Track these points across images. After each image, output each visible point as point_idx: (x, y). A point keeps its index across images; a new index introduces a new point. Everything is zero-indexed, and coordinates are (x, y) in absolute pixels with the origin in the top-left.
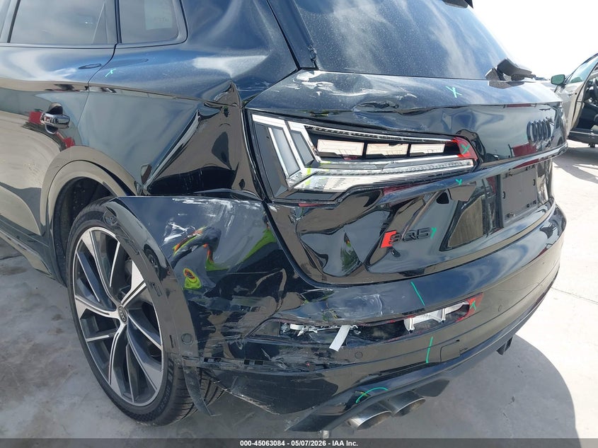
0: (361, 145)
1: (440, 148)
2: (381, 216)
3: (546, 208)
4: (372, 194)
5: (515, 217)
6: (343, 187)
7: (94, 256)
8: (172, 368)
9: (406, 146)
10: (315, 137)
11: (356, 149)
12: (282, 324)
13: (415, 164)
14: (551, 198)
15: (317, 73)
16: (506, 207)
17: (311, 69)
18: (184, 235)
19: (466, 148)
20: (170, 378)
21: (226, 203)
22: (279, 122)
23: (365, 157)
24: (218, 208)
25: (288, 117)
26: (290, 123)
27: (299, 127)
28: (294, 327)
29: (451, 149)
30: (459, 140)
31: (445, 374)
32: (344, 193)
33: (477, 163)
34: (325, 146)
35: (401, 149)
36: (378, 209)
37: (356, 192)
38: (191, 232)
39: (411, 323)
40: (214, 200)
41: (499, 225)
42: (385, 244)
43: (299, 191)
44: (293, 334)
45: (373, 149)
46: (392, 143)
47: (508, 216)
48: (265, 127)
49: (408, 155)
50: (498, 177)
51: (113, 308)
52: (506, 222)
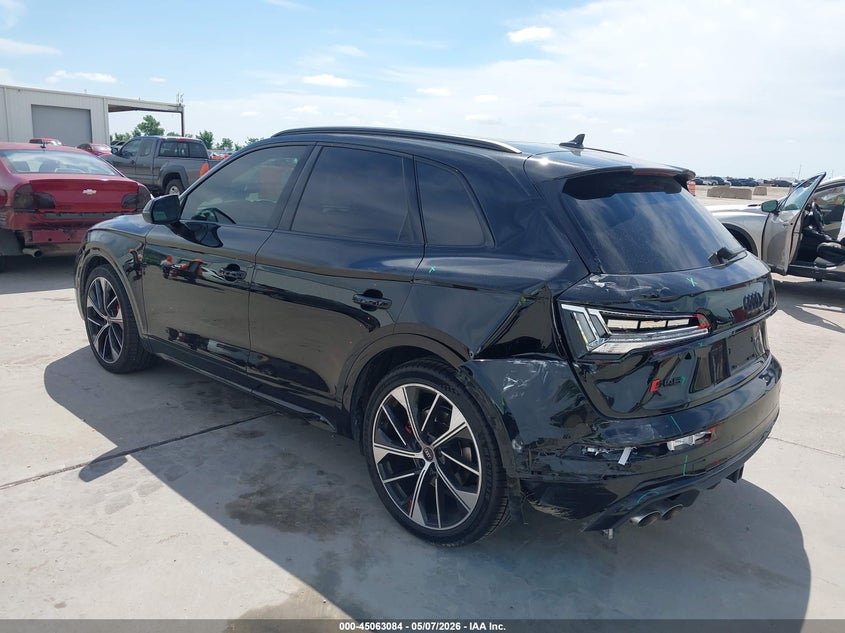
0: (636, 323)
1: (686, 322)
2: (650, 369)
3: (763, 360)
4: (644, 355)
5: (739, 368)
6: (626, 350)
7: (405, 407)
8: (490, 488)
9: (665, 322)
10: (606, 318)
11: (633, 325)
12: (583, 447)
13: (671, 333)
14: (767, 351)
15: (604, 276)
16: (731, 361)
17: (599, 273)
18: (516, 385)
19: (703, 320)
20: (487, 497)
21: (543, 363)
22: (582, 309)
23: (639, 330)
24: (537, 366)
25: (587, 306)
26: (589, 310)
27: (595, 312)
28: (590, 450)
29: (694, 322)
30: (698, 316)
31: (695, 486)
32: (626, 354)
33: (710, 331)
34: (613, 323)
35: (662, 324)
36: (648, 364)
37: (634, 353)
38: (520, 383)
39: (672, 445)
40: (534, 361)
41: (727, 374)
42: (653, 389)
43: (596, 353)
44: (591, 455)
45: (644, 325)
46: (656, 320)
47: (734, 367)
48: (571, 313)
49: (666, 328)
50: (724, 339)
51: (418, 449)
52: (732, 372)
